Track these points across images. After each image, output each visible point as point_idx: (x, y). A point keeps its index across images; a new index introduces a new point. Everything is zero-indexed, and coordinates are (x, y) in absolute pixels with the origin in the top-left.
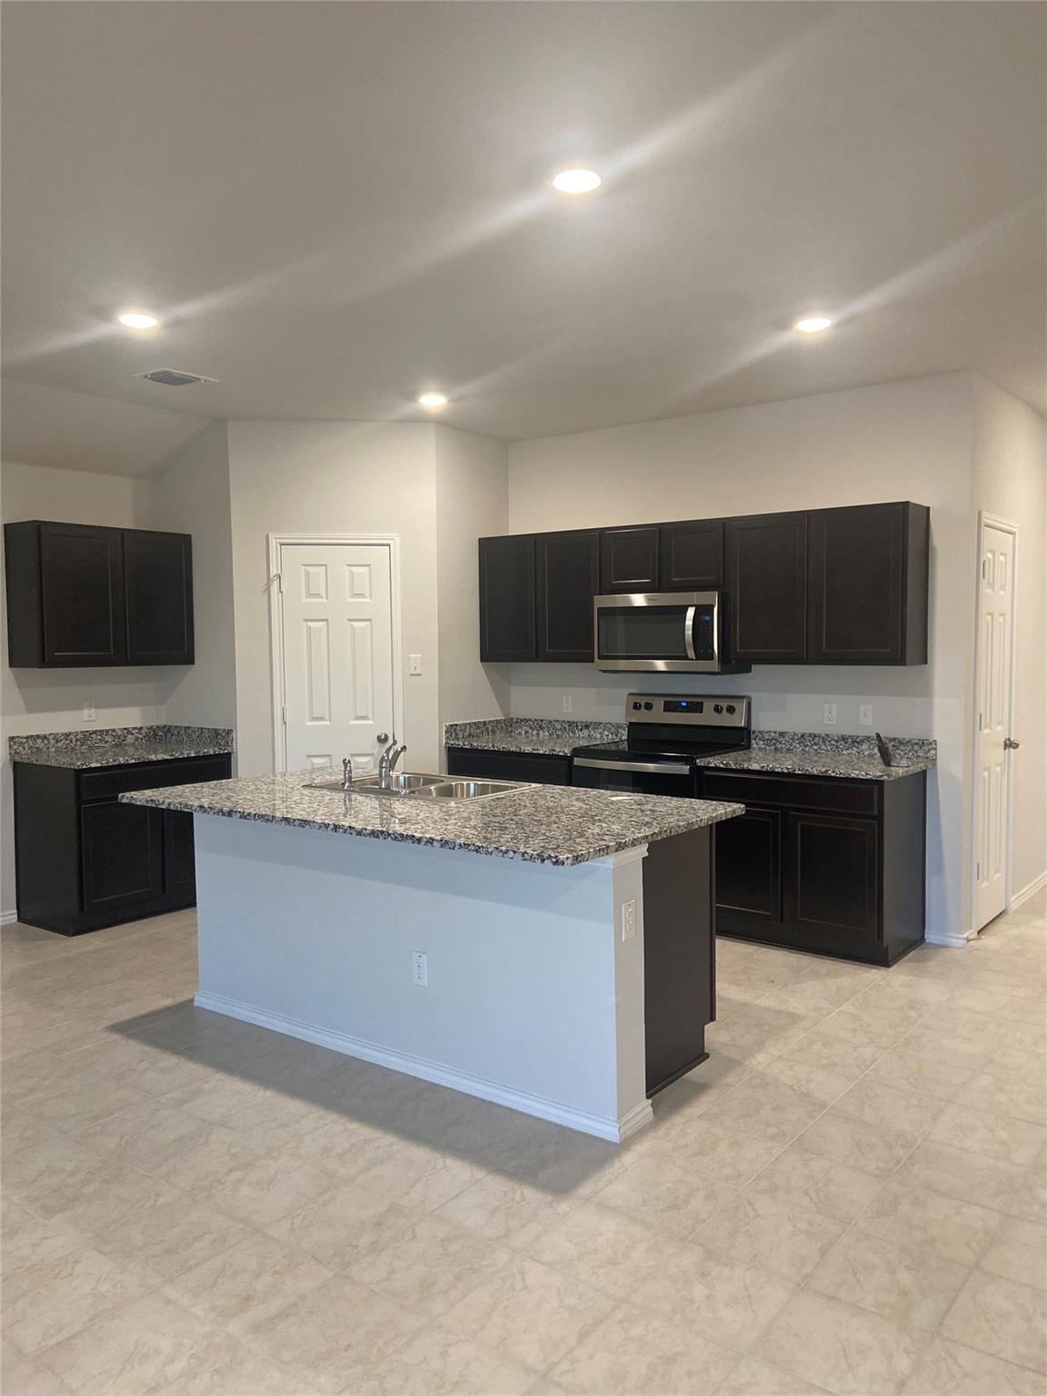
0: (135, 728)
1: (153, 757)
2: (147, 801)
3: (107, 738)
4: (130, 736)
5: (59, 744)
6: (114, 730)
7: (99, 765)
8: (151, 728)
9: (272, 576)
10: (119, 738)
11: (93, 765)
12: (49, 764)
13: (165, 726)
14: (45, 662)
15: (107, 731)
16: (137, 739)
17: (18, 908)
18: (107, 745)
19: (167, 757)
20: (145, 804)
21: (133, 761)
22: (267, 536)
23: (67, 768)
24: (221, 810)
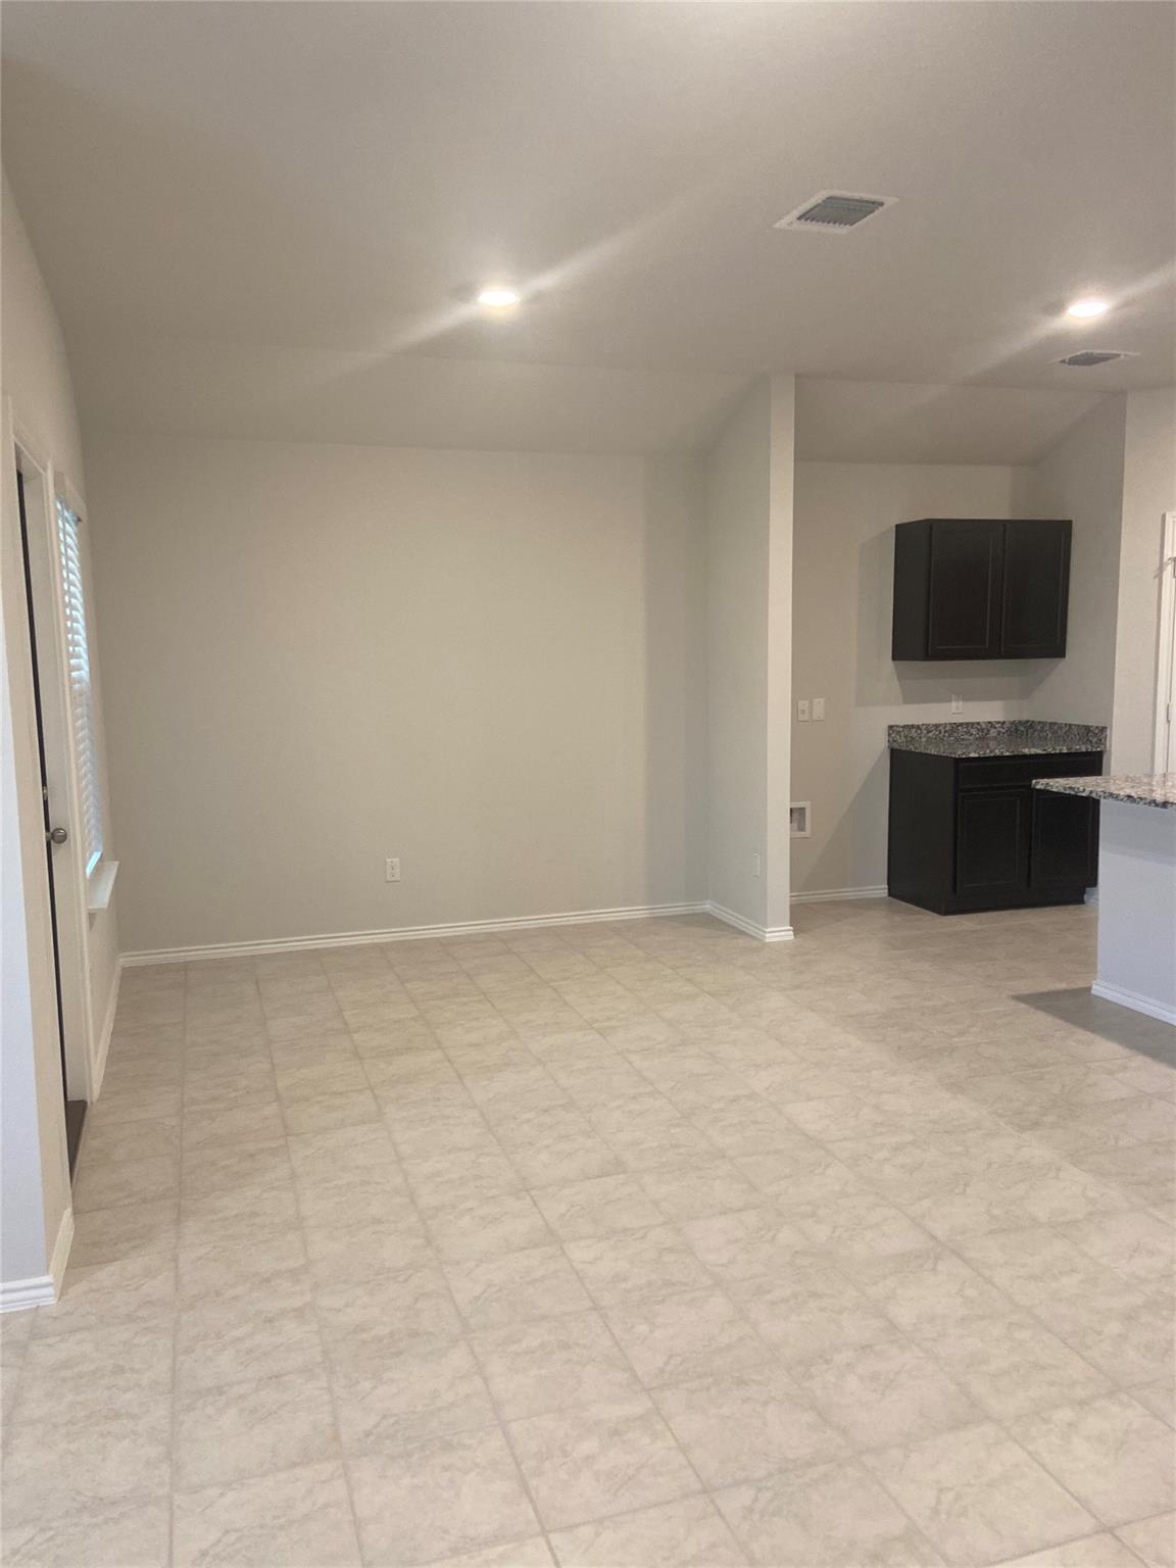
0: (999, 722)
1: (1026, 751)
2: (1065, 789)
3: (974, 731)
4: (993, 730)
5: (930, 735)
6: (978, 723)
7: (977, 755)
8: (1013, 723)
9: (1165, 560)
10: (983, 731)
11: (972, 755)
12: (928, 752)
13: (1027, 722)
14: (930, 655)
15: (973, 724)
16: (999, 733)
17: (889, 884)
18: (971, 738)
19: (1039, 751)
20: (1062, 791)
21: (1008, 754)
22: (1164, 516)
23: (947, 757)
24: (1154, 801)
